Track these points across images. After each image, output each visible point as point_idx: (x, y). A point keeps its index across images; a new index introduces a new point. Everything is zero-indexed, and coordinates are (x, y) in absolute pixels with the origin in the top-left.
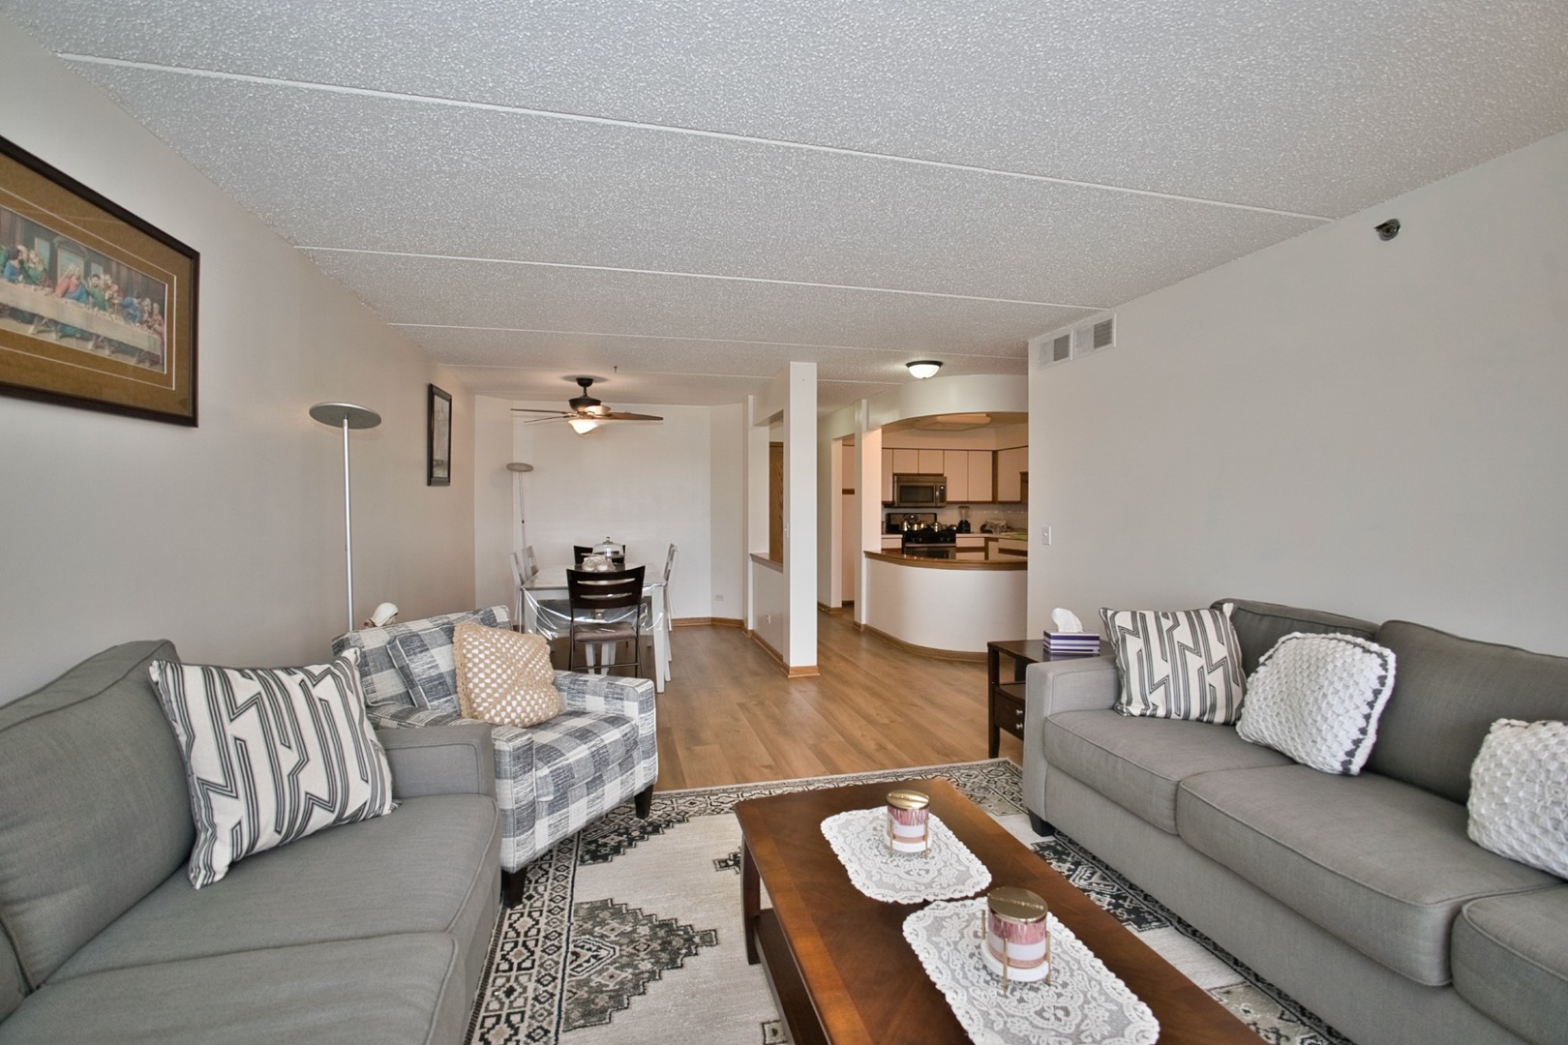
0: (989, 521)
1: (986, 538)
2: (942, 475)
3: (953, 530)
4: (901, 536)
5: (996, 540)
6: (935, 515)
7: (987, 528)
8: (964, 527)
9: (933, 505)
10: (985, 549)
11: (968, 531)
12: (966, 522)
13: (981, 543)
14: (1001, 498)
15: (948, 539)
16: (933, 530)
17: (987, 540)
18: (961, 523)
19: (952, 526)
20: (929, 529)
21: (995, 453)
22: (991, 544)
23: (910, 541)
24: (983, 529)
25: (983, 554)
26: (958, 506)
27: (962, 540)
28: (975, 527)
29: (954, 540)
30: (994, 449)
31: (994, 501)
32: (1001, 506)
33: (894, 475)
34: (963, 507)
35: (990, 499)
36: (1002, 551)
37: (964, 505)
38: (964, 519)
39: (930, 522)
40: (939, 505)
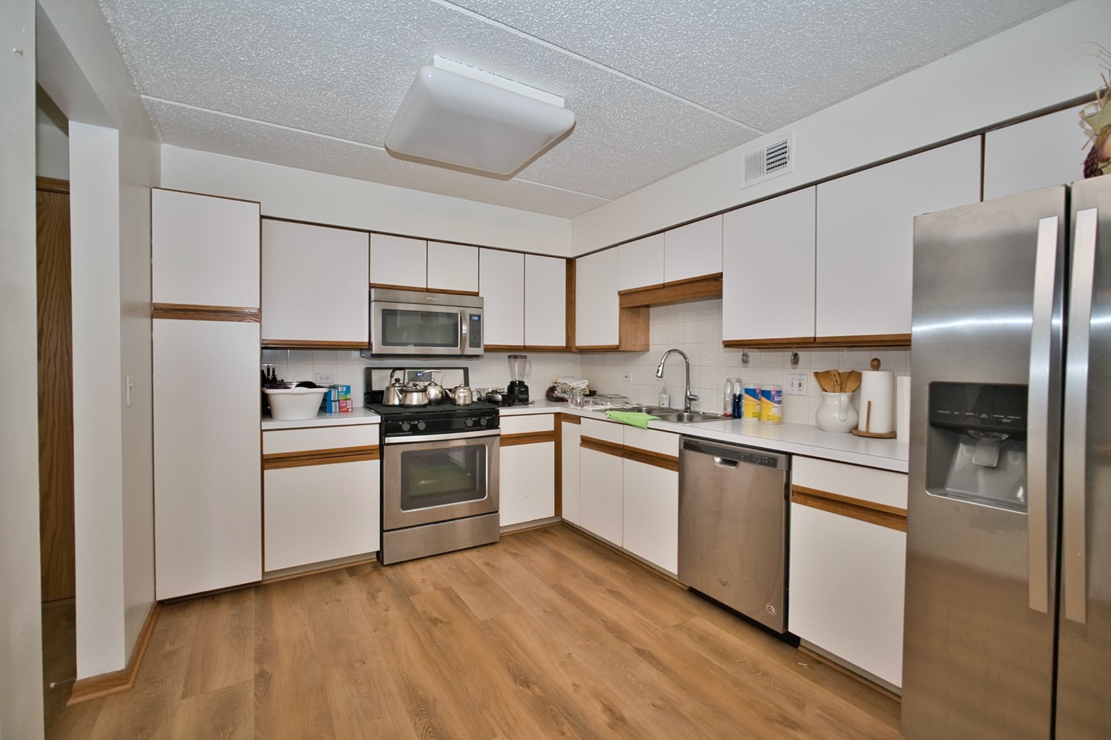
0: (561, 381)
1: (557, 415)
2: (476, 294)
3: (497, 403)
4: (378, 419)
5: (576, 419)
6: (466, 371)
7: (558, 393)
8: (517, 394)
9: (456, 351)
10: (555, 436)
11: (525, 402)
12: (522, 384)
13: (548, 425)
14: (581, 341)
15: (484, 422)
16: (453, 401)
17: (559, 417)
18: (512, 385)
19: (495, 392)
20: (446, 398)
21: (571, 263)
22: (566, 425)
23: (398, 431)
24: (552, 395)
25: (552, 444)
26: (506, 355)
27: (511, 421)
28: (536, 393)
29: (494, 424)
30: (570, 256)
31: (569, 348)
32: (578, 357)
33: (371, 286)
34: (516, 357)
35: (564, 344)
36: (587, 442)
37: (516, 353)
38: (517, 378)
39: (448, 385)
40: (469, 351)
